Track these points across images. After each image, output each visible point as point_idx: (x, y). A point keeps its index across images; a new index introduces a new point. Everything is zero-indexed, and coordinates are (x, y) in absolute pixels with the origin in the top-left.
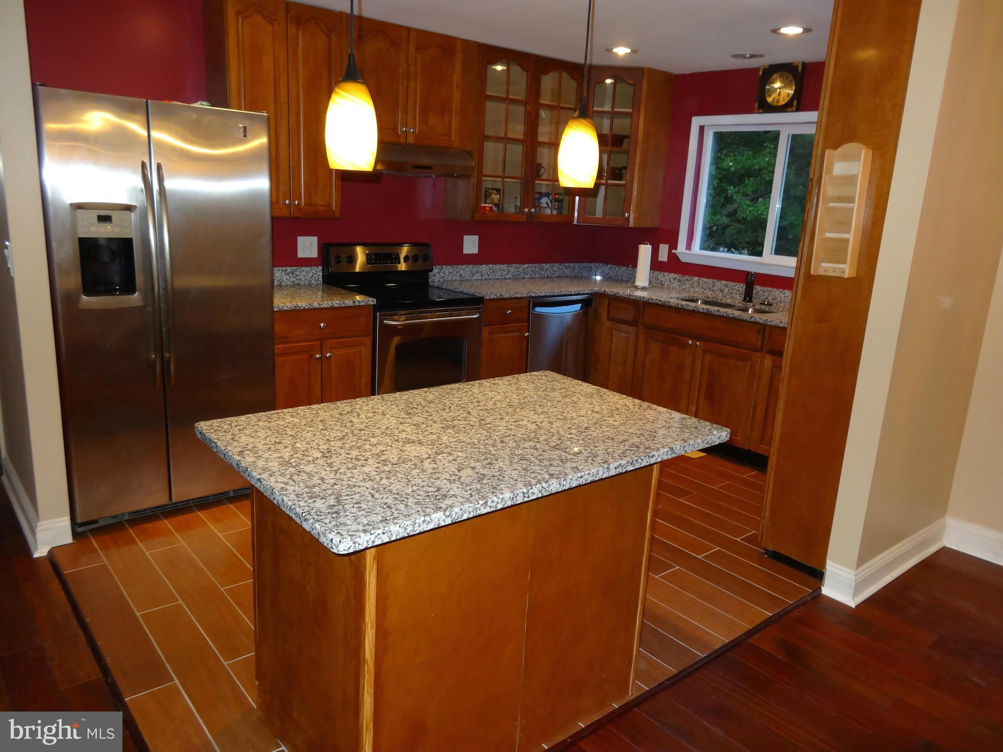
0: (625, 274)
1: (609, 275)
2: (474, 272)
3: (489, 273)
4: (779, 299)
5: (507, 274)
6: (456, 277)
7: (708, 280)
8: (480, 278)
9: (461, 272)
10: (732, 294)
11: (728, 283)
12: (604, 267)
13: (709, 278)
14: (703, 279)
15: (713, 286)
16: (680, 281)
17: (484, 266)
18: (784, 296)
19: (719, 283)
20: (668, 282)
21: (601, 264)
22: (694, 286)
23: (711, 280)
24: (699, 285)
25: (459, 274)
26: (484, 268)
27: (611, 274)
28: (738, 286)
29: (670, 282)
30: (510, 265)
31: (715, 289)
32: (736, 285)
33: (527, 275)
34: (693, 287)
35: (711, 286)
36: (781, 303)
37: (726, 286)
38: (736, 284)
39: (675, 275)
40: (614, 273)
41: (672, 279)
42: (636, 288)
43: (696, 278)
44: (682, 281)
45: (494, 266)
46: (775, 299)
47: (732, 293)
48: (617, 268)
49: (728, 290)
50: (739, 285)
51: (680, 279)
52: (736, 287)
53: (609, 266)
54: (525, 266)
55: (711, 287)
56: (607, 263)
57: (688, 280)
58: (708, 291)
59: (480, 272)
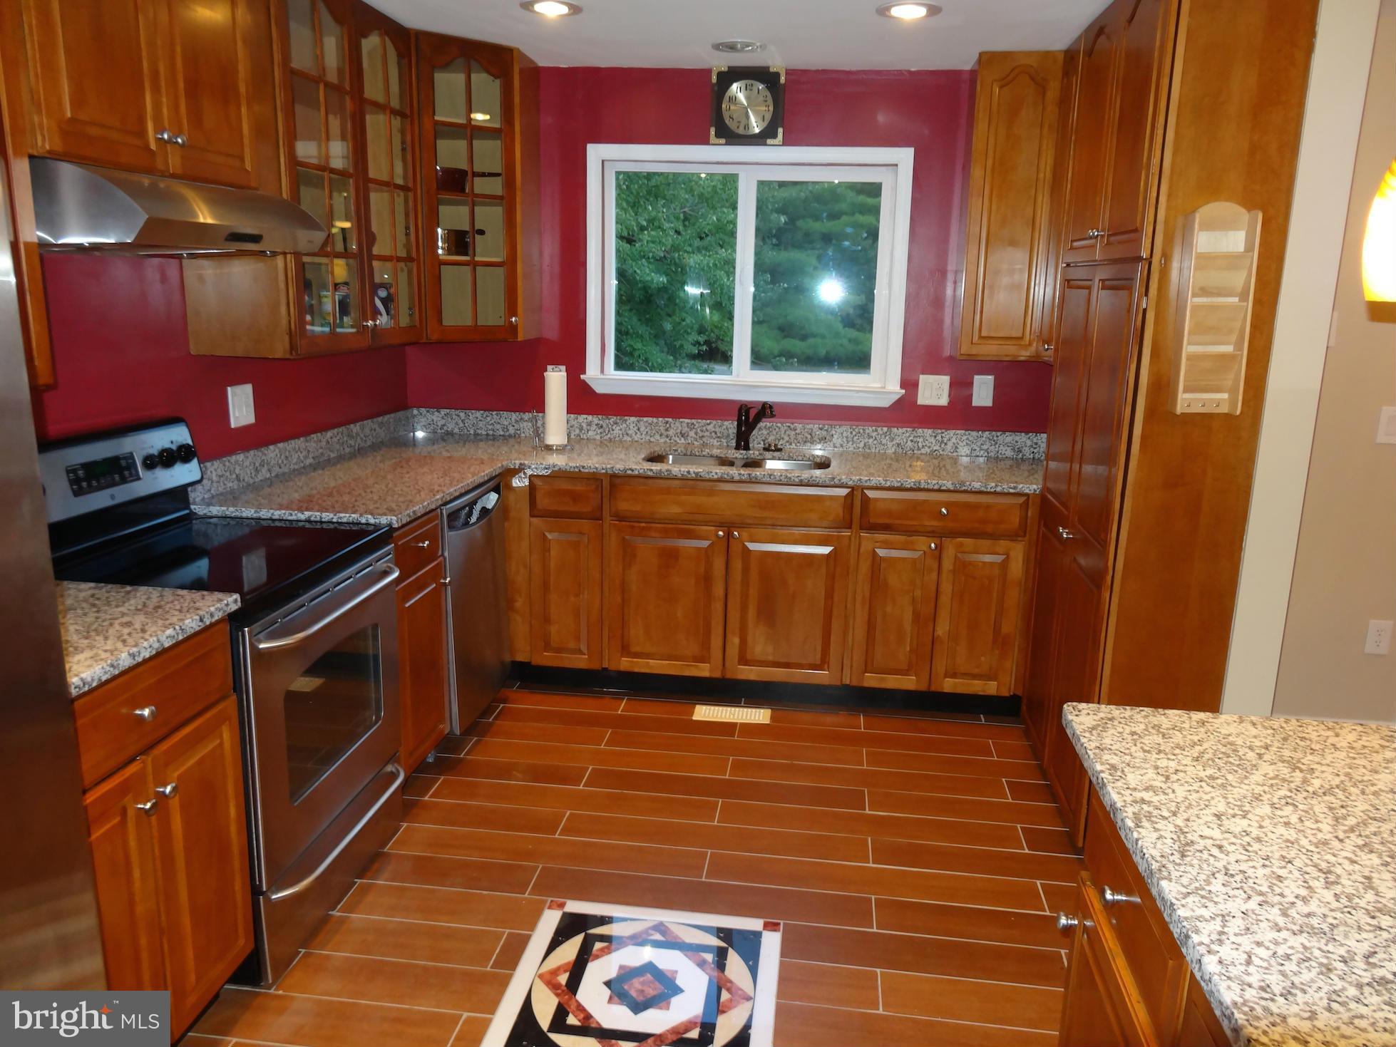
0: (481, 424)
1: (445, 428)
2: (257, 464)
3: (280, 462)
4: (787, 438)
5: (306, 457)
6: (231, 484)
7: (655, 420)
8: (268, 476)
9: (237, 471)
10: (704, 439)
11: (693, 421)
12: (433, 414)
13: (657, 417)
14: (645, 419)
15: (667, 430)
16: (602, 427)
17: (272, 447)
18: (794, 433)
19: (678, 424)
20: (577, 431)
21: (423, 410)
22: (630, 432)
23: (660, 419)
24: (639, 430)
25: (234, 476)
26: (273, 453)
27: (450, 426)
28: (712, 425)
29: (581, 429)
30: (308, 438)
31: (671, 433)
32: (708, 424)
33: (332, 451)
34: (627, 434)
35: (662, 428)
36: (791, 444)
37: (691, 426)
38: (708, 421)
39: (590, 418)
40: (457, 424)
41: (584, 425)
42: (549, 448)
43: (633, 419)
44: (604, 425)
45: (286, 444)
46: (779, 440)
47: (703, 436)
48: (462, 415)
49: (696, 433)
50: (714, 422)
51: (601, 422)
52: (710, 427)
53: (443, 412)
54: (329, 434)
55: (663, 432)
56: (438, 407)
57: (616, 423)
58: (659, 438)
59: (268, 464)
